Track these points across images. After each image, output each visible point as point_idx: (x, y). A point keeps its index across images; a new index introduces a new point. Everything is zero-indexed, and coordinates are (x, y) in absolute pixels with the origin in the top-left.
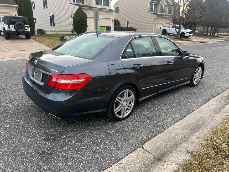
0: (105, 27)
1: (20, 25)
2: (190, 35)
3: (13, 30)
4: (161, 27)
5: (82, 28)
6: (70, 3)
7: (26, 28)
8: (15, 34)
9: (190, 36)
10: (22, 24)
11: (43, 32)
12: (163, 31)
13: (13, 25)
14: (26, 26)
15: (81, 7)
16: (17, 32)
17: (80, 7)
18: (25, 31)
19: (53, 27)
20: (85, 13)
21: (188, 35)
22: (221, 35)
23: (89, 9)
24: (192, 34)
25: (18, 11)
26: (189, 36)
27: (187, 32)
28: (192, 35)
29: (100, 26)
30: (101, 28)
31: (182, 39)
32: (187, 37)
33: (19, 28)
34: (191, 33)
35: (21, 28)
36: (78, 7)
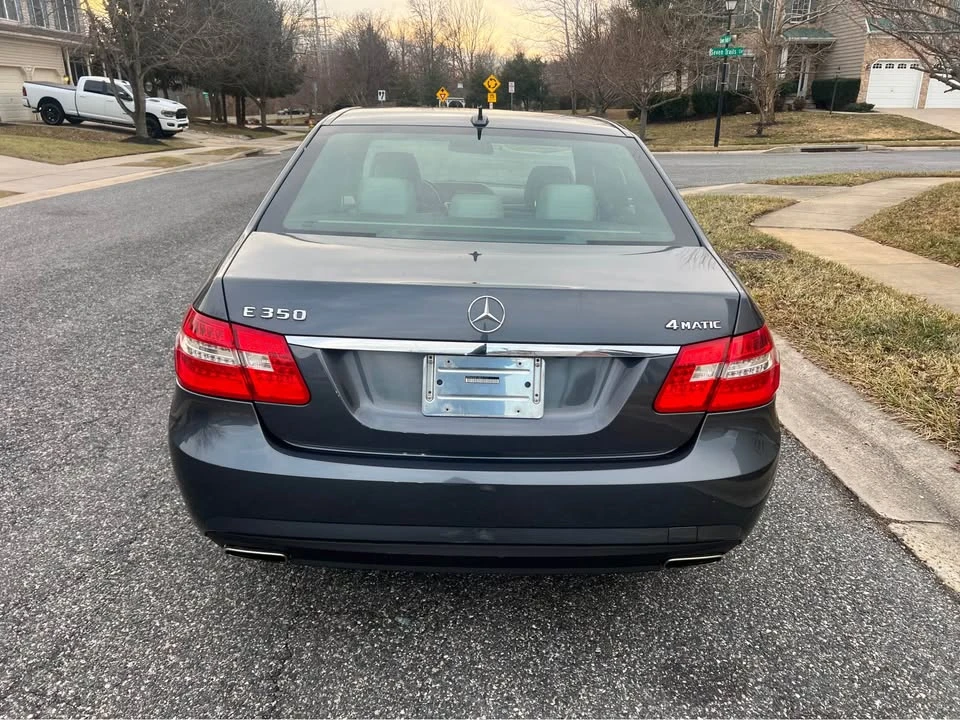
2: (179, 126)
4: (27, 85)
9: (181, 131)
12: (39, 105)
21: (173, 125)
22: (279, 123)
24: (187, 121)
26: (175, 128)
27: (167, 113)
28: (186, 125)
31: (163, 144)
32: (169, 135)
34: (180, 114)
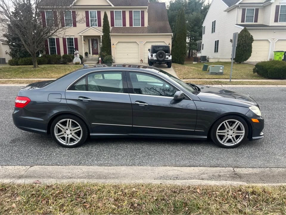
0: (283, 52)
1: (161, 53)
3: (155, 59)
5: (243, 55)
6: (237, 24)
7: (167, 57)
8: (156, 62)
10: (163, 53)
11: (206, 60)
13: (155, 54)
14: (167, 55)
15: (247, 28)
16: (157, 60)
17: (245, 29)
18: (165, 59)
19: (216, 54)
20: (252, 35)
23: (261, 29)
25: (172, 39)
29: (275, 51)
30: (275, 54)
33: (160, 57)
35: (162, 57)
36: (243, 28)
